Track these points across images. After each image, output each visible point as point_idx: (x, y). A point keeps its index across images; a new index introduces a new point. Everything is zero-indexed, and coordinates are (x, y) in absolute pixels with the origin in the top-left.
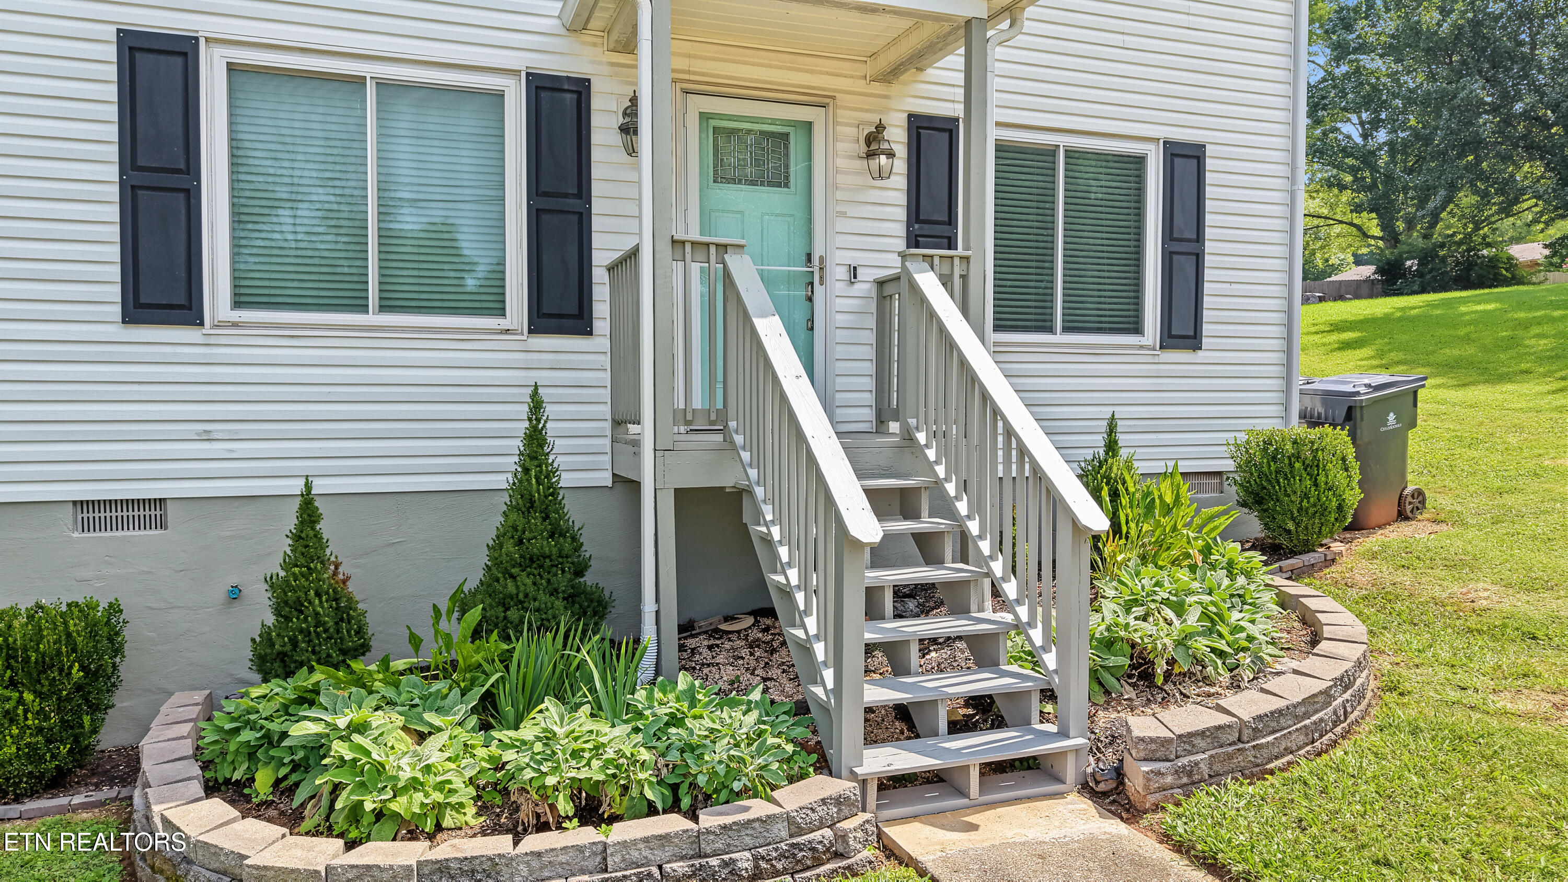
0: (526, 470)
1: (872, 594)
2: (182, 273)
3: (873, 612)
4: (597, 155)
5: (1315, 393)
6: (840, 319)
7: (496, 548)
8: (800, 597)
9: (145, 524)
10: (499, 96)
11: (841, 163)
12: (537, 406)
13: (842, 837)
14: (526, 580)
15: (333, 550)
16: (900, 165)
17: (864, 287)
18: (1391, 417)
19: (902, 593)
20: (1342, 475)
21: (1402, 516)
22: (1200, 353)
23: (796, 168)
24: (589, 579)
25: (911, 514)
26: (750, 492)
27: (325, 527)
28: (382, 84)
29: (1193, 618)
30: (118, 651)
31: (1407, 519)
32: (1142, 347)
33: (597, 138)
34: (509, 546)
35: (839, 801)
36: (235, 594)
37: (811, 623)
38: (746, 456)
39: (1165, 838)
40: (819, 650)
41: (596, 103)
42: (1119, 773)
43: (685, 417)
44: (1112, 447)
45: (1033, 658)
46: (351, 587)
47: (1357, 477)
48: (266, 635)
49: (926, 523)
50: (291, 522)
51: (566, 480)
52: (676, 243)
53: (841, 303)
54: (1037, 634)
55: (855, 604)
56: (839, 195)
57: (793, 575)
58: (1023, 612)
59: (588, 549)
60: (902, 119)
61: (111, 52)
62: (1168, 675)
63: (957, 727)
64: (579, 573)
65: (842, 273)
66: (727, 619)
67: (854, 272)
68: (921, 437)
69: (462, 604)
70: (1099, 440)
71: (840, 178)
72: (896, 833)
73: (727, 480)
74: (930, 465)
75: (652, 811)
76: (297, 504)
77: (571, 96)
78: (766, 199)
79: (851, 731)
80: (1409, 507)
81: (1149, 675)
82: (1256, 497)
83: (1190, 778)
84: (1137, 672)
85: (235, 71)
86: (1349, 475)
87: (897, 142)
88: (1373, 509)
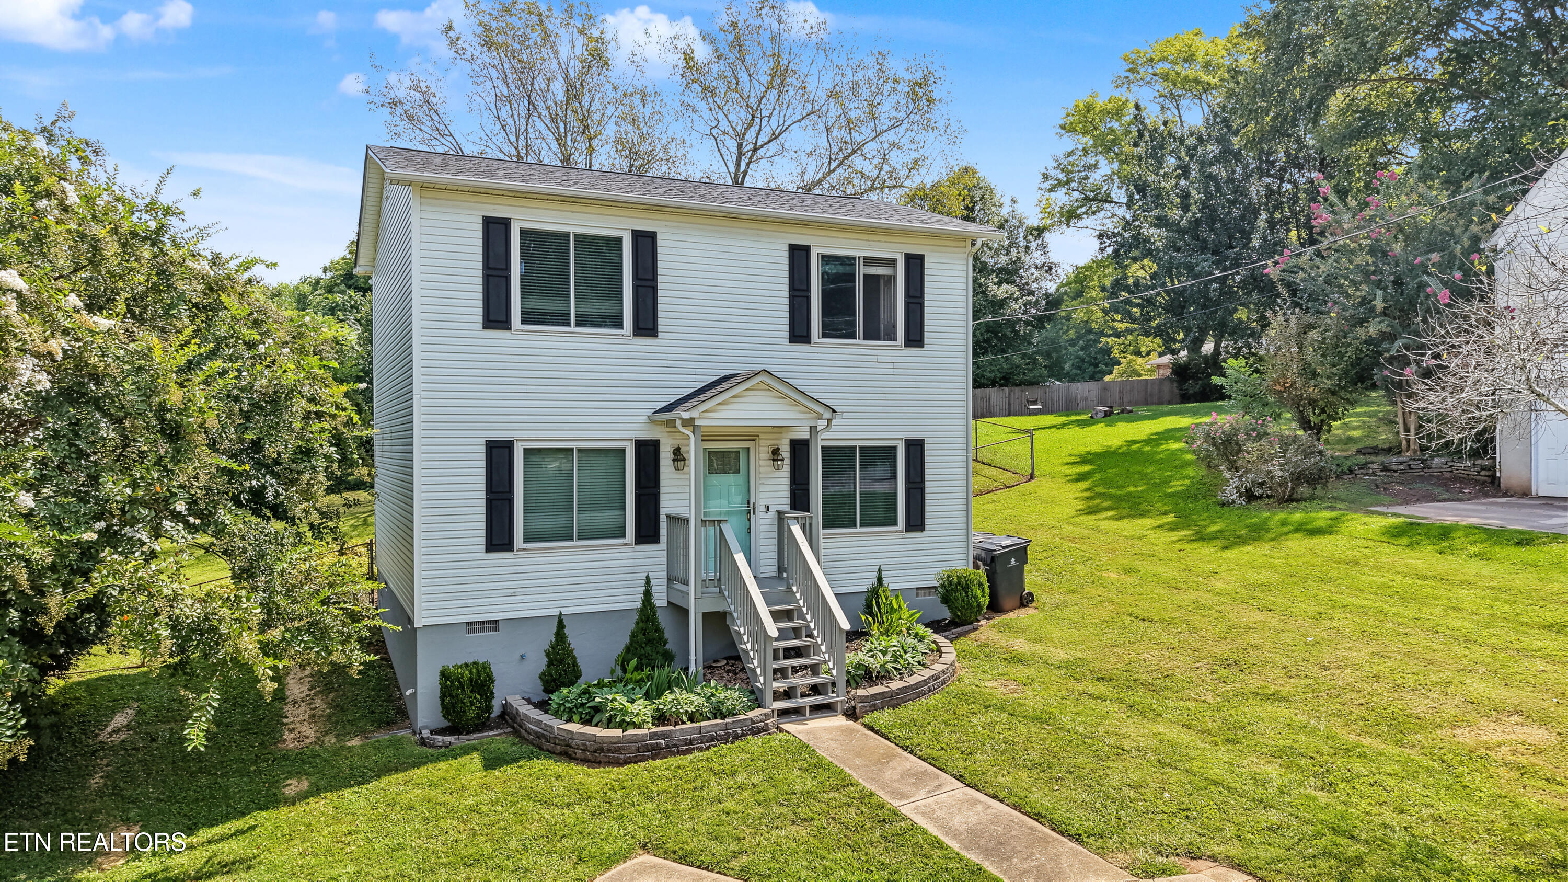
0: (645, 607)
1: (776, 651)
2: (507, 531)
3: (776, 658)
4: (662, 469)
5: (982, 549)
6: (762, 528)
7: (634, 636)
8: (751, 653)
9: (492, 630)
10: (623, 451)
11: (761, 463)
12: (648, 582)
13: (767, 725)
14: (647, 649)
15: (570, 639)
16: (787, 461)
17: (772, 514)
18: (1013, 560)
19: (786, 650)
20: (979, 592)
21: (1022, 605)
22: (925, 532)
23: (743, 465)
24: (667, 647)
25: (791, 619)
26: (731, 614)
27: (566, 631)
28: (580, 451)
29: (888, 657)
30: (493, 682)
31: (1024, 606)
32: (896, 532)
33: (662, 462)
34: (641, 637)
35: (765, 715)
36: (523, 656)
37: (756, 662)
38: (729, 599)
39: (866, 726)
40: (758, 671)
41: (662, 448)
42: (854, 708)
43: (706, 585)
44: (880, 580)
45: (829, 672)
46: (574, 652)
47: (987, 591)
48: (547, 672)
49: (797, 623)
50: (553, 627)
52: (704, 522)
53: (762, 522)
54: (831, 664)
55: (770, 655)
56: (761, 478)
57: (749, 646)
58: (827, 656)
59: (667, 635)
60: (787, 442)
61: (483, 449)
62: (877, 677)
63: (803, 695)
64: (664, 645)
65: (763, 508)
66: (716, 661)
67: (768, 508)
68: (794, 589)
70: (875, 575)
71: (761, 469)
72: (785, 727)
73: (722, 609)
74: (797, 601)
75: (709, 719)
76: (556, 620)
77: (652, 448)
78: (731, 478)
79: (769, 696)
80: (1026, 601)
81: (871, 677)
82: (946, 600)
83: (875, 708)
84: (868, 676)
85: (527, 451)
86: (983, 591)
87: (785, 453)
88: (1007, 602)
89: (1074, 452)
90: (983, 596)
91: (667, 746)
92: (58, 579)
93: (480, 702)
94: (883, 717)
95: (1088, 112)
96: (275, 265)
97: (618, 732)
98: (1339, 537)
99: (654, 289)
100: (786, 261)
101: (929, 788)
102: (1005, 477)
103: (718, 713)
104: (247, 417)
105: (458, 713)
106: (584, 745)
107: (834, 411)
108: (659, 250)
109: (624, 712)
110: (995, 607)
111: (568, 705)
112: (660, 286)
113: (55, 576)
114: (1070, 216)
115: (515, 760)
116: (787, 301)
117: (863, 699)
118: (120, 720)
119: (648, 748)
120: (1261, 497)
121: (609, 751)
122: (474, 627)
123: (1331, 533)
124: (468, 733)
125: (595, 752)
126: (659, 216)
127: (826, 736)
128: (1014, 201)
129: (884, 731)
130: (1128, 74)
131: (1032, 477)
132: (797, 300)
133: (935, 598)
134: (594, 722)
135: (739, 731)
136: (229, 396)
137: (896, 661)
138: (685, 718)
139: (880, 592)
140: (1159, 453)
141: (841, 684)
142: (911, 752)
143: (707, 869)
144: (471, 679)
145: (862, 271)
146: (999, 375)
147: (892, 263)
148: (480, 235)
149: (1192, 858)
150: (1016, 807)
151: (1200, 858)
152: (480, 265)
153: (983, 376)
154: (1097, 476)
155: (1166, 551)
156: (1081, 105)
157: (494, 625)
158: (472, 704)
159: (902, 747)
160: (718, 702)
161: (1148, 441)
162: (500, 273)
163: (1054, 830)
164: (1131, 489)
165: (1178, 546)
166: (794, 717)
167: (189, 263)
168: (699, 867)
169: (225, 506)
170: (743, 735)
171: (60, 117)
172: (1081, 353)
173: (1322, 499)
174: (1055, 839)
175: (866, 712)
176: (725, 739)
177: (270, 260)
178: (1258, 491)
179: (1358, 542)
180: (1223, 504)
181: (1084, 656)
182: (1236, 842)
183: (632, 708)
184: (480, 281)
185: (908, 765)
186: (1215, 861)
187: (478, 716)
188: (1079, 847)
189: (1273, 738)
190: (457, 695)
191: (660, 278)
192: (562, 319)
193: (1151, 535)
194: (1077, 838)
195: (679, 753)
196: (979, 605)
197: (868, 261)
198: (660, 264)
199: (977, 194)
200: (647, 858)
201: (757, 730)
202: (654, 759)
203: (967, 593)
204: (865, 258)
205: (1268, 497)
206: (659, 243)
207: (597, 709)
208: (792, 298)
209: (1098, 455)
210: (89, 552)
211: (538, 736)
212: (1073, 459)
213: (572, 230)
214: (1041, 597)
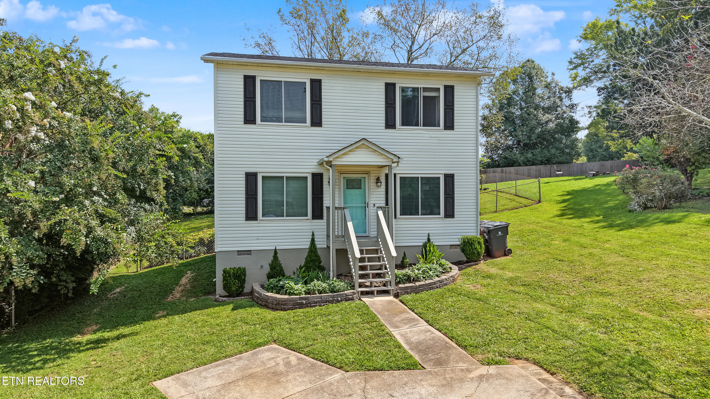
0: (311, 246)
2: (255, 212)
4: (325, 186)
5: (485, 227)
6: (371, 214)
7: (306, 258)
9: (248, 254)
10: (306, 178)
11: (371, 184)
12: (313, 235)
13: (354, 297)
14: (311, 264)
15: (279, 259)
16: (384, 184)
17: (376, 208)
18: (500, 232)
21: (505, 255)
22: (454, 219)
23: (363, 186)
24: (322, 264)
26: (347, 250)
27: (278, 255)
28: (287, 178)
31: (507, 255)
32: (440, 218)
33: (324, 183)
34: (308, 258)
35: (353, 292)
36: (262, 267)
38: (347, 243)
41: (324, 177)
42: (398, 293)
43: (338, 237)
44: (429, 240)
46: (282, 265)
47: (484, 246)
48: (269, 273)
49: (378, 255)
50: (273, 254)
51: (318, 246)
52: (336, 208)
53: (372, 211)
56: (371, 190)
59: (322, 259)
60: (384, 175)
61: (244, 176)
62: (412, 280)
63: (376, 286)
64: (320, 263)
65: (372, 205)
67: (374, 205)
68: (379, 240)
69: (301, 268)
70: (426, 238)
71: (371, 187)
72: (363, 299)
73: (344, 248)
74: (380, 245)
75: (327, 293)
76: (274, 251)
77: (319, 177)
78: (357, 191)
79: (357, 285)
80: (507, 253)
81: (410, 281)
82: (463, 251)
83: (407, 293)
84: (409, 279)
85: (263, 177)
86: (481, 247)
87: (383, 179)
88: (495, 252)
89: (565, 190)
90: (481, 248)
91: (306, 304)
92: (45, 216)
93: (238, 284)
94: (408, 297)
95: (594, 28)
96: (149, 95)
97: (287, 297)
98: (683, 224)
99: (320, 105)
100: (384, 90)
101: (411, 325)
102: (525, 202)
103: (332, 291)
104: (131, 156)
105: (229, 288)
106: (273, 302)
107: (399, 158)
108: (323, 87)
109: (292, 288)
110: (489, 254)
111: (271, 286)
112: (323, 104)
113: (43, 215)
114: (587, 81)
115: (245, 307)
116: (384, 109)
117: (401, 289)
118: (118, 290)
119: (298, 304)
120: (651, 207)
121: (282, 304)
122: (240, 253)
123: (679, 222)
124: (234, 297)
125: (276, 305)
126: (323, 72)
127: (378, 303)
128: (553, 74)
129: (405, 302)
130: (616, 8)
131: (539, 202)
132: (389, 108)
133: (458, 250)
134: (280, 293)
135: (339, 299)
136: (124, 147)
137: (424, 274)
138: (316, 292)
139: (428, 245)
140: (608, 190)
141: (393, 283)
142: (413, 311)
143: (294, 351)
144: (234, 273)
145: (422, 94)
146: (544, 159)
147: (438, 90)
148: (242, 83)
149: (517, 359)
150: (445, 334)
151: (521, 359)
152: (243, 96)
153: (536, 159)
154: (572, 201)
155: (590, 232)
156: (590, 25)
157: (249, 252)
158: (234, 284)
159: (410, 309)
160: (334, 286)
161: (604, 185)
162: (251, 99)
163: (457, 344)
164: (587, 206)
165: (597, 230)
166: (370, 296)
167: (111, 93)
168: (292, 350)
169: (120, 192)
170: (341, 301)
171: (74, 41)
172: (604, 153)
173: (684, 207)
174: (454, 348)
175: (402, 295)
176: (331, 302)
177: (146, 93)
178: (649, 204)
179: (691, 226)
180: (630, 211)
181: (519, 275)
182: (542, 353)
183: (296, 287)
184: (243, 103)
185: (408, 316)
186: (527, 361)
187: (237, 290)
188: (464, 352)
189: (593, 311)
190: (228, 280)
191: (323, 100)
192: (279, 120)
193: (585, 225)
194: (465, 348)
195: (311, 307)
196: (478, 253)
197: (425, 89)
198: (323, 94)
199: (534, 72)
200: (275, 346)
201: (347, 299)
202: (299, 308)
203: (471, 246)
204: (424, 88)
205: (655, 207)
206: (323, 84)
207: (282, 287)
208: (387, 108)
209: (577, 191)
210: (56, 206)
211: (258, 298)
212: (565, 193)
213: (283, 80)
214: (516, 252)
